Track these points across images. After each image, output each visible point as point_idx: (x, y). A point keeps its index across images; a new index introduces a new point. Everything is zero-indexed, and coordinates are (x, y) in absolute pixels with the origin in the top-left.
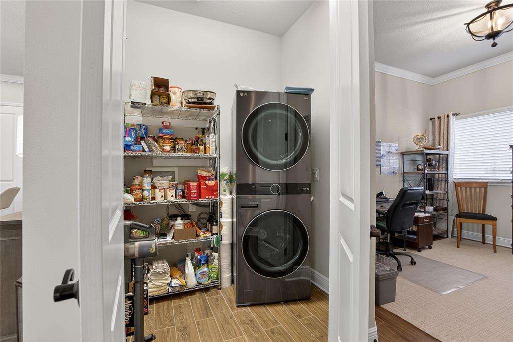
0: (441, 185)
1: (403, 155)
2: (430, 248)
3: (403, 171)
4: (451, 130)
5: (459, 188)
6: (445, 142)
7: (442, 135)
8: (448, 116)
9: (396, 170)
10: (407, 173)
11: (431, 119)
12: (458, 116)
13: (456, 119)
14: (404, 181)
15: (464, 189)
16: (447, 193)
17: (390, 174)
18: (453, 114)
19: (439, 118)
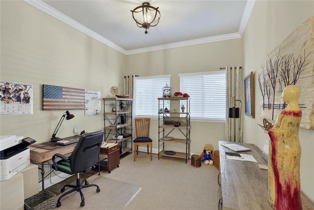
0: (129, 120)
1: (104, 100)
2: (118, 167)
3: (104, 112)
4: (134, 86)
5: (137, 122)
6: (131, 93)
7: (130, 88)
8: (133, 76)
9: (99, 112)
10: (107, 114)
11: (125, 77)
12: (138, 77)
13: (137, 79)
14: (105, 120)
15: (139, 122)
16: (132, 125)
17: (94, 115)
18: (135, 76)
19: (129, 77)
